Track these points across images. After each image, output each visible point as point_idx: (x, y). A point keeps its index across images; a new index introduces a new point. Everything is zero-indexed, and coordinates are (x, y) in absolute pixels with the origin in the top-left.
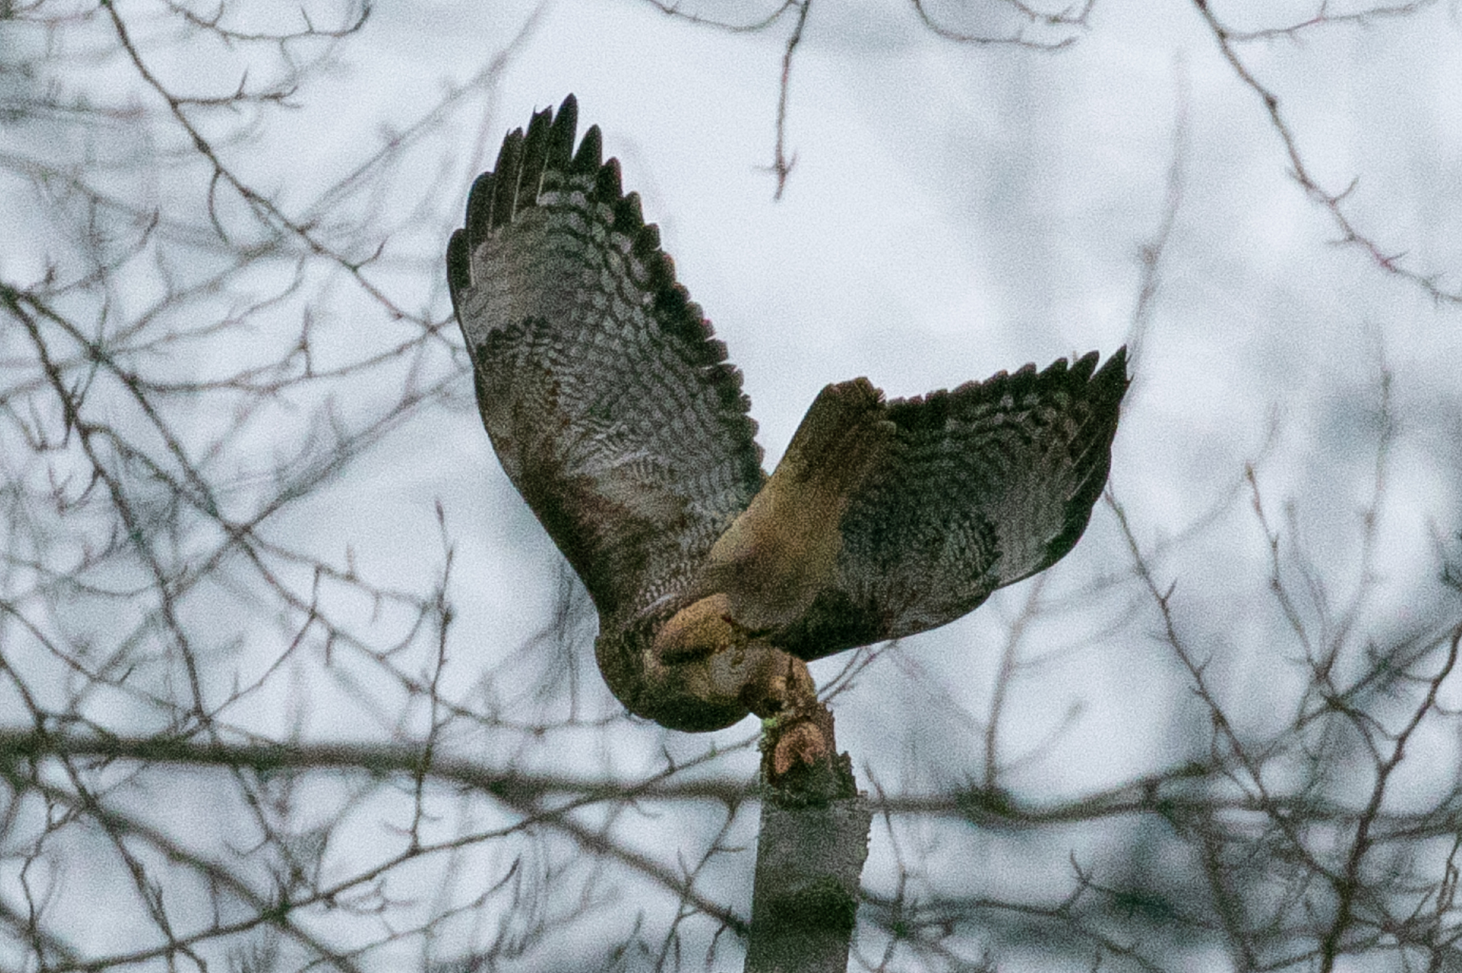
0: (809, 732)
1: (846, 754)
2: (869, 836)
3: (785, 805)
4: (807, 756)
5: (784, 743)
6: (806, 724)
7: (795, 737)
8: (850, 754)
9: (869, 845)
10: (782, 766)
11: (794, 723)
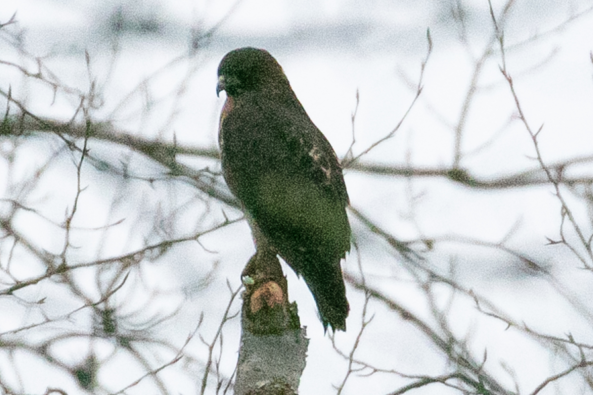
0: (273, 288)
1: (295, 303)
2: (307, 353)
3: (256, 332)
4: (270, 303)
5: (257, 294)
6: (270, 283)
7: (264, 291)
8: (297, 303)
9: (307, 359)
10: (255, 307)
11: (264, 281)
